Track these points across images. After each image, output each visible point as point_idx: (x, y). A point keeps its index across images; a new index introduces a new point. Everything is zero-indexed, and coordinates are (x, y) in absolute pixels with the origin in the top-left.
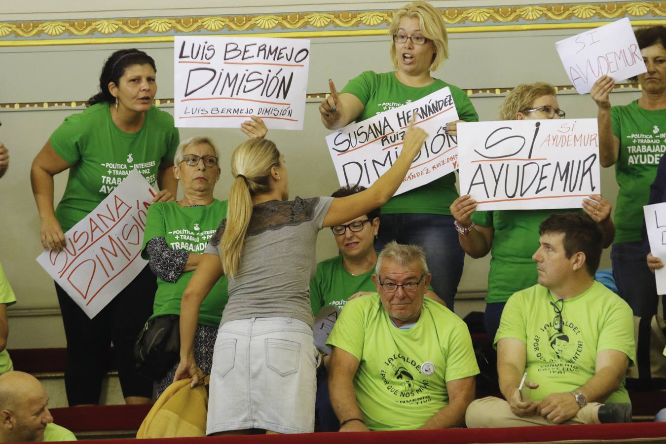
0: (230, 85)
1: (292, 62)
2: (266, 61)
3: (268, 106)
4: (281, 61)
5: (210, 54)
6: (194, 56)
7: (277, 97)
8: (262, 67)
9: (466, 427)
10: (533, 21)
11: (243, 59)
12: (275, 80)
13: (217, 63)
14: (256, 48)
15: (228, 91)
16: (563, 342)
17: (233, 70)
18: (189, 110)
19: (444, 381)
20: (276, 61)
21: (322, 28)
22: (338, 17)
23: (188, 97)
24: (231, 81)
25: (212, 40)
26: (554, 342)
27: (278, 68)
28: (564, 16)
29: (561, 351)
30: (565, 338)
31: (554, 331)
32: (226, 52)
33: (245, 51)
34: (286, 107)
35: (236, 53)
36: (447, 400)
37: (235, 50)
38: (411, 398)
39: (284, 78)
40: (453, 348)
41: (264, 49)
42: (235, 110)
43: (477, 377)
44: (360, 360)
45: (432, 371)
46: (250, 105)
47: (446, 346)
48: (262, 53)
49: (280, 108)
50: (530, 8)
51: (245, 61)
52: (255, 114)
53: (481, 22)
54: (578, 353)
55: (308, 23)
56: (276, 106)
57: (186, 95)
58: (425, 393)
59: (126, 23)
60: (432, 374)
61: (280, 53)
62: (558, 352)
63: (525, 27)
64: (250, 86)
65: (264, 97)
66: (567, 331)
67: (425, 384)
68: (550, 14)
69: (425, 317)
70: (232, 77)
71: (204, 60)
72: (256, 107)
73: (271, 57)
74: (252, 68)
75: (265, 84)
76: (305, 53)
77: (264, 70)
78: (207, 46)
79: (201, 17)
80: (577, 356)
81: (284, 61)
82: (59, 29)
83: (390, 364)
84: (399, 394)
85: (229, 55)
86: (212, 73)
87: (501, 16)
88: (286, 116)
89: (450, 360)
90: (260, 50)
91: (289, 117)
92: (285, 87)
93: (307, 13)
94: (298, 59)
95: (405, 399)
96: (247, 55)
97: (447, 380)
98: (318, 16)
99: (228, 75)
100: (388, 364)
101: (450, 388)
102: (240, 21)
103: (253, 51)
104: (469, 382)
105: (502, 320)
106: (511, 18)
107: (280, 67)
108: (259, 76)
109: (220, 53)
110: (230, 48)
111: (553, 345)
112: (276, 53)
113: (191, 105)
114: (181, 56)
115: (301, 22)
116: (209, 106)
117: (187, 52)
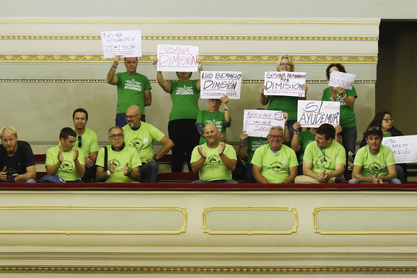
0: (217, 86)
1: (236, 78)
2: (228, 78)
3: (229, 92)
4: (233, 78)
5: (211, 76)
6: (207, 77)
7: (232, 89)
8: (227, 80)
9: (294, 183)
10: (314, 61)
12: (231, 84)
13: (213, 79)
14: (225, 74)
15: (217, 88)
16: (325, 162)
17: (218, 81)
18: (205, 93)
19: (289, 168)
20: (231, 79)
21: (249, 60)
22: (254, 57)
24: (218, 85)
25: (212, 72)
27: (232, 81)
28: (323, 59)
29: (325, 165)
33: (222, 76)
34: (234, 92)
35: (219, 76)
36: (289, 174)
37: (219, 75)
38: (279, 172)
39: (234, 83)
40: (291, 157)
41: (228, 75)
42: (219, 93)
45: (286, 165)
46: (223, 92)
47: (289, 157)
48: (227, 76)
49: (232, 92)
50: (313, 57)
51: (222, 79)
55: (245, 59)
56: (231, 92)
57: (204, 89)
58: (283, 171)
60: (286, 166)
61: (233, 76)
62: (323, 165)
63: (311, 62)
64: (223, 86)
65: (228, 90)
68: (319, 59)
69: (282, 149)
70: (218, 83)
71: (210, 78)
72: (225, 93)
73: (230, 77)
74: (224, 81)
75: (228, 86)
76: (240, 76)
77: (228, 81)
78: (210, 74)
79: (213, 56)
80: (330, 166)
81: (234, 78)
84: (275, 172)
85: (217, 77)
86: (212, 82)
88: (234, 95)
89: (290, 161)
90: (226, 75)
92: (234, 86)
93: (245, 56)
94: (238, 78)
96: (222, 77)
98: (248, 57)
101: (290, 170)
102: (225, 57)
103: (224, 75)
104: (296, 168)
106: (307, 59)
107: (233, 80)
108: (226, 83)
109: (214, 76)
110: (217, 74)
111: (322, 163)
112: (231, 76)
113: (206, 92)
114: (203, 77)
115: (243, 58)
116: (211, 92)
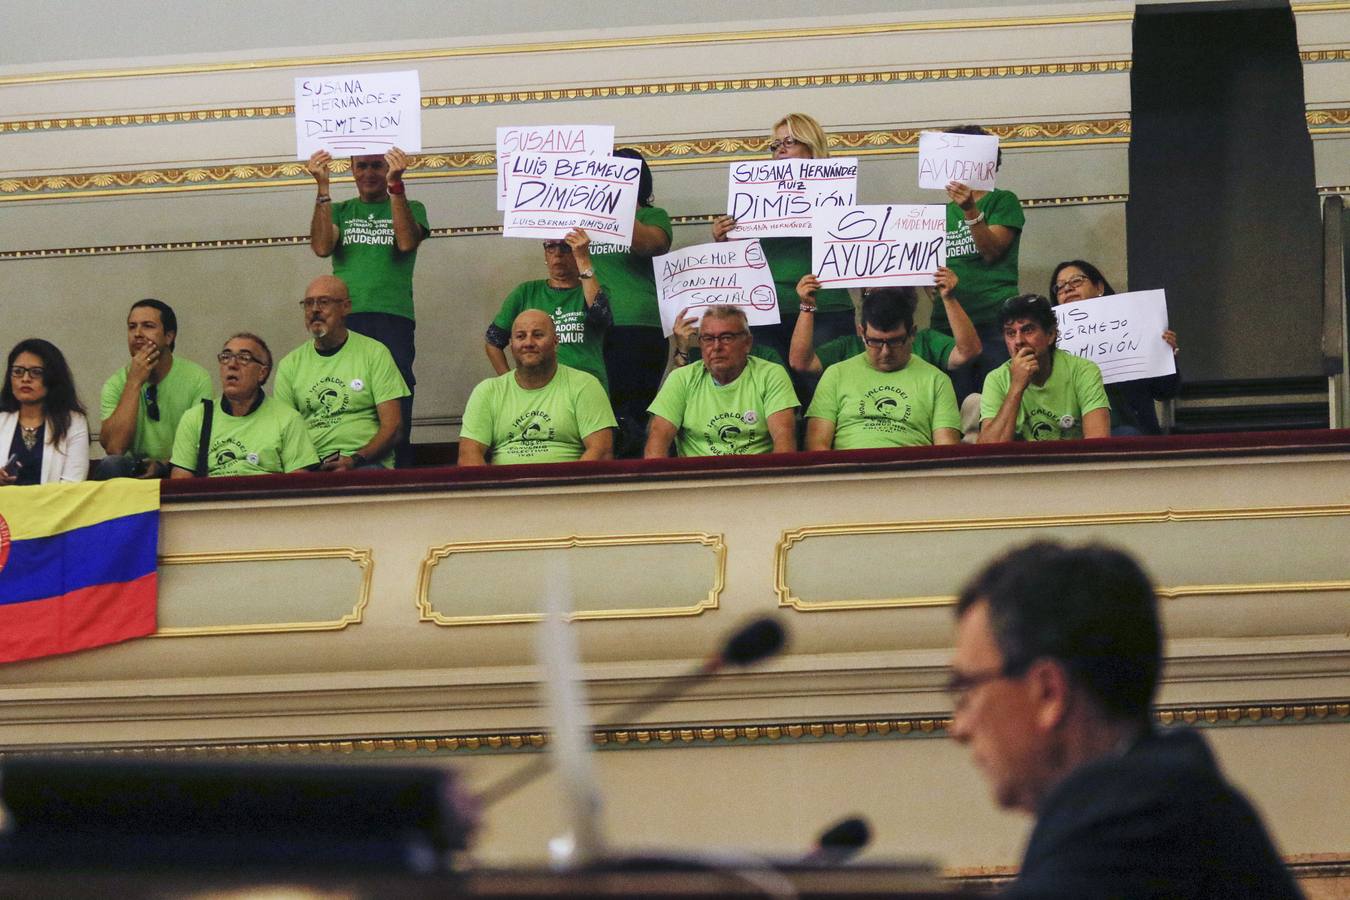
0: (558, 199)
1: (621, 179)
2: (593, 177)
3: (592, 219)
4: (609, 178)
5: (541, 168)
6: (527, 170)
7: (603, 211)
8: (590, 183)
11: (573, 175)
12: (602, 195)
13: (548, 177)
14: (586, 164)
15: (556, 204)
17: (562, 185)
18: (518, 221)
20: (604, 178)
22: (697, 145)
23: (518, 208)
24: (560, 195)
27: (606, 184)
32: (558, 167)
33: (576, 168)
34: (612, 221)
35: (567, 169)
37: (566, 166)
39: (611, 193)
41: (593, 166)
42: (560, 222)
44: (678, 427)
45: (755, 419)
46: (575, 218)
49: (605, 222)
51: (575, 177)
52: (577, 225)
56: (600, 219)
57: (516, 206)
64: (576, 199)
65: (589, 211)
70: (561, 192)
71: (536, 174)
72: (579, 220)
73: (599, 173)
74: (580, 184)
75: (590, 198)
77: (591, 185)
78: (540, 161)
81: (612, 178)
85: (559, 171)
86: (543, 187)
88: (611, 230)
91: (615, 232)
92: (612, 201)
94: (628, 177)
96: (577, 171)
99: (557, 189)
100: (710, 427)
103: (583, 167)
107: (608, 183)
108: (584, 190)
109: (552, 167)
110: (562, 164)
113: (520, 215)
114: (515, 171)
116: (536, 217)
117: (521, 166)
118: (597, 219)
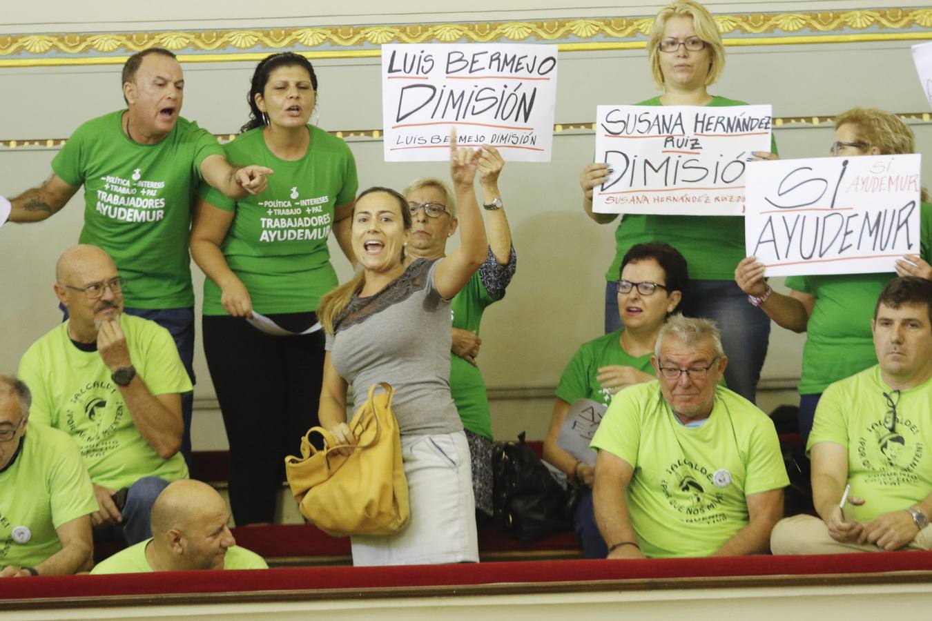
0: (454, 106)
1: (535, 74)
2: (500, 74)
3: (505, 132)
4: (521, 74)
5: (427, 66)
6: (408, 69)
7: (516, 120)
8: (496, 82)
10: (862, 30)
11: (471, 71)
12: (513, 99)
13: (437, 77)
14: (487, 58)
15: (451, 113)
16: (897, 445)
17: (457, 86)
18: (403, 139)
19: (744, 495)
20: (514, 74)
21: (588, 39)
22: (608, 24)
23: (401, 123)
24: (456, 100)
25: (430, 48)
26: (885, 446)
27: (516, 83)
28: (902, 23)
29: (895, 457)
30: (900, 440)
31: (885, 431)
32: (449, 63)
33: (473, 62)
34: (528, 132)
35: (462, 64)
36: (747, 519)
37: (460, 60)
38: (700, 515)
39: (524, 95)
40: (756, 451)
41: (498, 58)
42: (461, 137)
43: (786, 490)
44: (634, 468)
45: (728, 481)
46: (481, 131)
47: (746, 450)
48: (495, 63)
49: (520, 133)
50: (858, 13)
51: (473, 75)
52: (487, 142)
53: (794, 31)
54: (917, 458)
55: (570, 32)
56: (514, 131)
57: (398, 120)
58: (719, 509)
59: (335, 33)
60: (727, 486)
61: (519, 64)
62: (890, 457)
63: (852, 37)
64: (480, 106)
65: (499, 121)
66: (902, 430)
67: (719, 498)
68: (884, 22)
69: (718, 411)
70: (456, 96)
71: (421, 74)
72: (488, 133)
73: (507, 68)
74: (482, 84)
75: (500, 103)
76: (551, 62)
77: (498, 85)
78: (424, 56)
80: (916, 462)
81: (524, 73)
82: (251, 40)
83: (673, 472)
84: (685, 510)
85: (452, 67)
86: (431, 91)
87: (820, 23)
88: (528, 144)
89: (750, 467)
90: (492, 60)
91: (532, 146)
92: (526, 107)
93: (569, 20)
94: (543, 70)
95: (693, 517)
96: (475, 66)
97: (748, 493)
98: (582, 23)
99: (452, 92)
100: (670, 473)
101: (752, 504)
102: (482, 29)
103: (483, 61)
104: (776, 496)
105: (816, 420)
106: (833, 26)
107: (519, 81)
108: (490, 93)
109: (441, 64)
110: (454, 57)
111: (884, 449)
112: (513, 63)
113: (405, 132)
114: (391, 70)
115: (562, 31)
116: (427, 133)
117: (398, 64)
118: (511, 132)
